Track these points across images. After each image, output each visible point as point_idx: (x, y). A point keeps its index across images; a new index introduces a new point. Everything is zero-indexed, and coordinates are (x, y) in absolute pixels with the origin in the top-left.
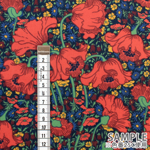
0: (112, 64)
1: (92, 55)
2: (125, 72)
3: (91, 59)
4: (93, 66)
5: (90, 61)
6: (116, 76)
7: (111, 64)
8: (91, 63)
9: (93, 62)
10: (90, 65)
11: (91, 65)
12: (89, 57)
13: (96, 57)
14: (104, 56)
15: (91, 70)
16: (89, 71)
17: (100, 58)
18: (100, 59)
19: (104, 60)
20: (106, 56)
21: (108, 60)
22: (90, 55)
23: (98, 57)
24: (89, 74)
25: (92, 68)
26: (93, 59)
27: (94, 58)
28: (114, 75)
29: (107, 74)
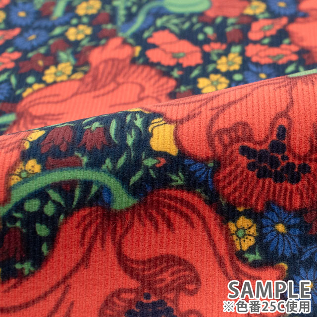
0: (170, 225)
1: (46, 168)
2: (246, 269)
3: (41, 195)
4: (52, 240)
5: (33, 206)
6: (192, 293)
7: (163, 227)
8: (39, 216)
9: (49, 209)
10: (35, 232)
11: (42, 230)
12: (25, 180)
13: (72, 184)
14: (123, 176)
15: (39, 261)
16: (27, 267)
17: (94, 189)
18: (98, 195)
19: (122, 200)
20: (134, 179)
21: (143, 204)
22: (37, 168)
23: (87, 184)
24: (28, 284)
25: (44, 248)
26: (51, 192)
27: (58, 187)
28: (180, 288)
29: (134, 284)
